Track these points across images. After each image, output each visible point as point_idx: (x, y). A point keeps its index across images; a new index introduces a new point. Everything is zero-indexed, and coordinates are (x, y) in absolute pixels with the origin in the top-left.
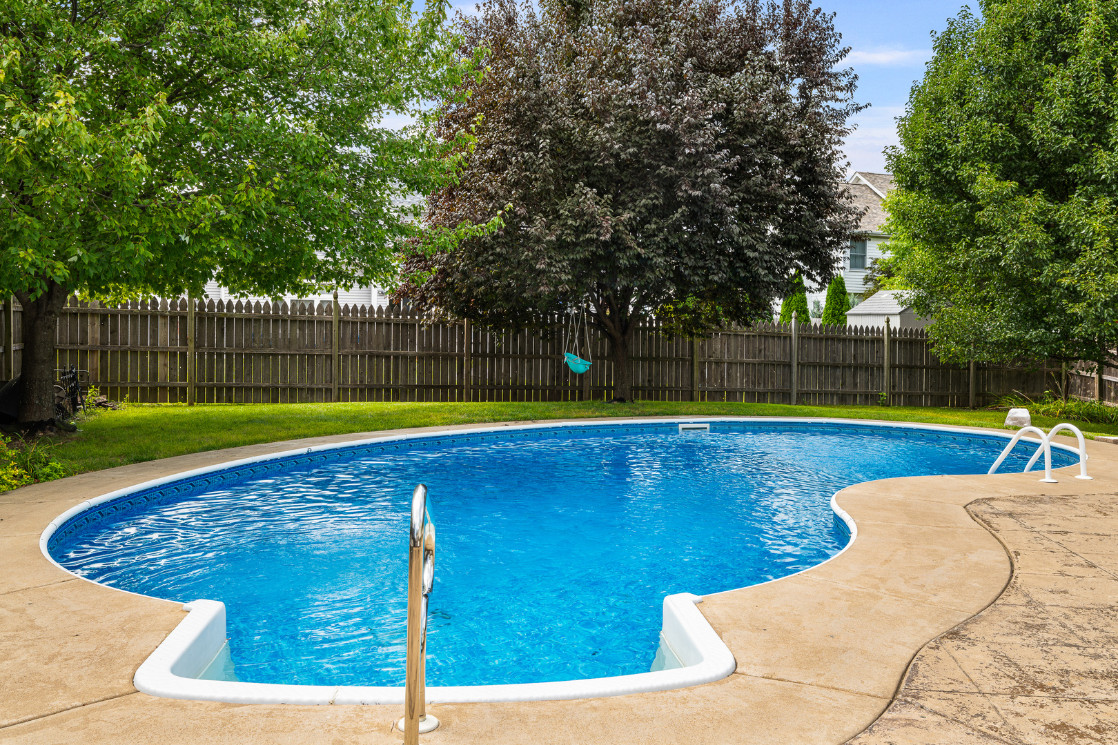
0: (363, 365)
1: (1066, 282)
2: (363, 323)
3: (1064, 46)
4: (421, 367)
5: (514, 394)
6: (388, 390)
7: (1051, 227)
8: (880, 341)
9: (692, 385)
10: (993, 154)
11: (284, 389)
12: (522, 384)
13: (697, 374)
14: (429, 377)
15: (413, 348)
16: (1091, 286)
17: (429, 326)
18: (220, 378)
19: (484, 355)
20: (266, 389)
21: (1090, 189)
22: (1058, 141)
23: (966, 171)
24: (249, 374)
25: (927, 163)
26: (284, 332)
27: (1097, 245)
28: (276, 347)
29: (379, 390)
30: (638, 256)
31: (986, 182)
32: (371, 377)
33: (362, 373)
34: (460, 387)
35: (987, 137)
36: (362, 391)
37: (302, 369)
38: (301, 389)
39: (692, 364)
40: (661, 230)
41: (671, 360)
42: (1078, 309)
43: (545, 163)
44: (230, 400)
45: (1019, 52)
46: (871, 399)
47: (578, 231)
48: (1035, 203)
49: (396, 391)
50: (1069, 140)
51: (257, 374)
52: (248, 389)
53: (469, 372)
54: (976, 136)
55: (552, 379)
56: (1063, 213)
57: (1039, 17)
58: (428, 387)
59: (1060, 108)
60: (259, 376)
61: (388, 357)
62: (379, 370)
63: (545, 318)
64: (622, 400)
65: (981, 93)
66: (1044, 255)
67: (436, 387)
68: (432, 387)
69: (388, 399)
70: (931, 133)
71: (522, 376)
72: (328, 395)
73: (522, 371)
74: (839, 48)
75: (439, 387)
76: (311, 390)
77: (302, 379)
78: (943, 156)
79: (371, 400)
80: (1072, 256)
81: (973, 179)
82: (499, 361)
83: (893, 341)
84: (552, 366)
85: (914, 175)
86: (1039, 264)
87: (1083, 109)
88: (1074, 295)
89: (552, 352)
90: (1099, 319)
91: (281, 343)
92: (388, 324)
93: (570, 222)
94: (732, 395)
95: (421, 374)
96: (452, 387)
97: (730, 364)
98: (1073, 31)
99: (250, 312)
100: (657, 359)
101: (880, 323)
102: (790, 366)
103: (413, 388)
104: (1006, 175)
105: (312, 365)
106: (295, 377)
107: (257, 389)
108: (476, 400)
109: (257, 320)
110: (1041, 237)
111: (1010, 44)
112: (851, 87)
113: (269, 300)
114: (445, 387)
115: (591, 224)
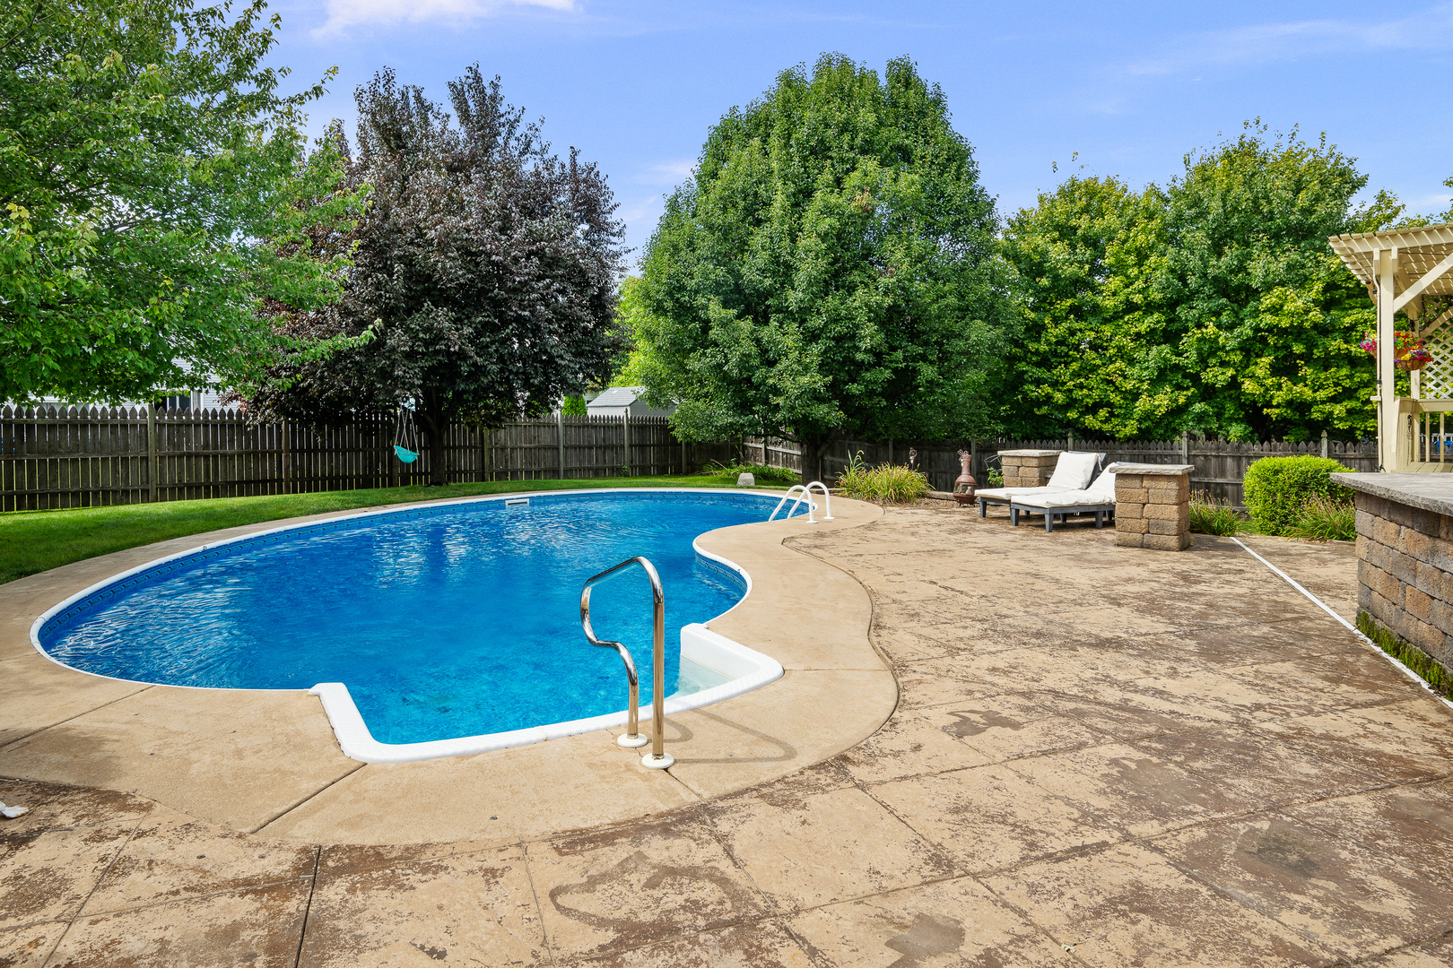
0: (181, 465)
1: (771, 381)
2: (179, 425)
3: (761, 214)
4: (240, 464)
5: (330, 484)
6: (207, 488)
7: (758, 341)
8: (621, 426)
9: (483, 468)
10: (717, 288)
11: (96, 493)
12: (338, 475)
13: (487, 459)
14: (248, 474)
15: (232, 446)
16: (788, 383)
17: (256, 427)
18: (21, 485)
19: (301, 451)
20: (75, 494)
21: (781, 316)
22: (761, 282)
23: (701, 300)
24: (55, 480)
25: (670, 294)
26: (94, 436)
27: (790, 356)
28: (86, 451)
29: (198, 488)
30: (475, 364)
31: (715, 310)
32: (190, 475)
33: (181, 473)
34: (280, 480)
35: (712, 276)
36: (181, 490)
37: (115, 471)
38: (115, 492)
39: (483, 451)
40: (493, 342)
41: (465, 447)
42: (780, 400)
43: (398, 284)
44: (33, 507)
45: (732, 217)
46: (617, 472)
47: (427, 343)
48: (746, 325)
49: (216, 488)
50: (768, 282)
51: (64, 480)
52: (54, 495)
53: (287, 468)
54: (706, 276)
55: (364, 469)
56: (765, 333)
57: (743, 191)
58: (248, 482)
59: (762, 259)
60: (68, 479)
61: (206, 457)
62: (198, 469)
63: (370, 417)
64: (439, 484)
65: (706, 244)
66: (756, 362)
67: (256, 482)
68: (251, 482)
69: (207, 496)
70: (672, 271)
71: (337, 468)
72: (146, 497)
73: (337, 463)
74: (612, 203)
75: (259, 481)
76: (126, 492)
77: (115, 481)
78: (682, 288)
79: (190, 498)
80: (771, 364)
81: (705, 307)
82: (316, 455)
83: (630, 426)
84: (364, 457)
85: (660, 302)
86: (752, 369)
87: (776, 260)
88: (776, 391)
89: (364, 445)
90: (793, 408)
91: (90, 447)
92: (206, 426)
93: (421, 335)
94: (514, 474)
95: (240, 471)
96: (272, 481)
97: (512, 449)
98: (767, 204)
99: (54, 417)
100: (454, 448)
101: (620, 413)
102: (557, 449)
103: (233, 484)
104: (726, 305)
105: (126, 467)
106: (108, 480)
107: (65, 494)
108: (295, 492)
109: (63, 426)
110: (754, 350)
111: (725, 209)
112: (620, 234)
113: (107, 405)
114: (264, 481)
115: (439, 337)
